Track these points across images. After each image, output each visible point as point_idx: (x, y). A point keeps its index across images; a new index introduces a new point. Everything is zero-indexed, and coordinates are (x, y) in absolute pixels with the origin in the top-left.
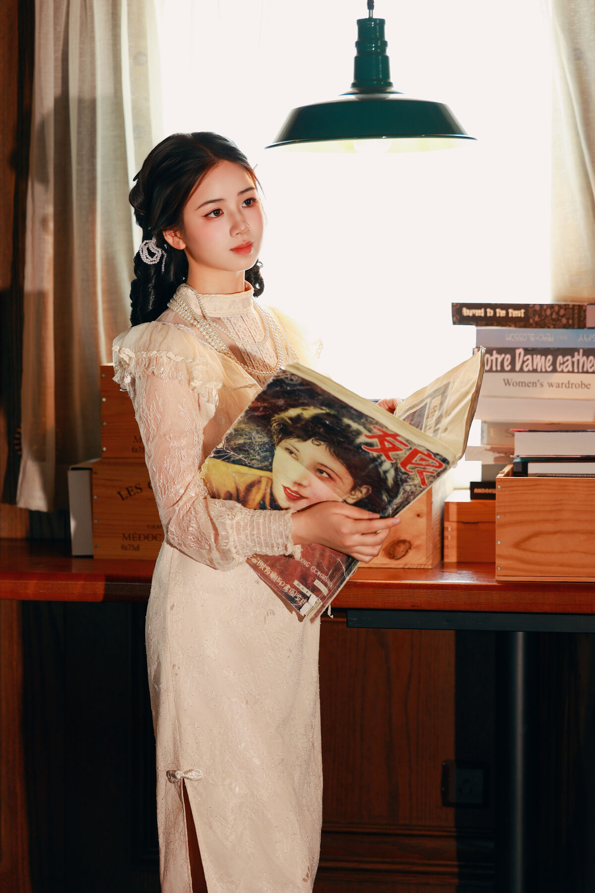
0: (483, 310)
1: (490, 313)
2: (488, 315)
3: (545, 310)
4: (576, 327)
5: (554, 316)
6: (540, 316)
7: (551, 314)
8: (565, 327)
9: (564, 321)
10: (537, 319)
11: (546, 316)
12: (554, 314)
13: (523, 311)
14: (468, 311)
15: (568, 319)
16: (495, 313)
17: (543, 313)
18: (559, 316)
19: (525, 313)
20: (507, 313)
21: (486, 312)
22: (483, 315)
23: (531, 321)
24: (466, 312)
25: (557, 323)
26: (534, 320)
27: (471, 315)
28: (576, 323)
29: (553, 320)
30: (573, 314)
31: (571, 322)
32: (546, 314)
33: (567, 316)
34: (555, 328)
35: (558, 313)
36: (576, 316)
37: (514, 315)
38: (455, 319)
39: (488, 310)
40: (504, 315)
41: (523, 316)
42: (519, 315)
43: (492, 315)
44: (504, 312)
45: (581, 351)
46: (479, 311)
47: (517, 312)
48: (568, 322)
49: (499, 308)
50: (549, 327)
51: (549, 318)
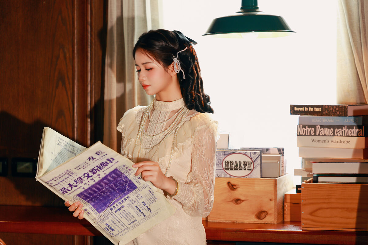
0: (303, 108)
1: (306, 109)
2: (306, 110)
3: (330, 108)
4: (343, 115)
5: (334, 111)
6: (328, 111)
7: (333, 110)
8: (338, 116)
9: (338, 113)
10: (326, 112)
11: (331, 111)
12: (334, 110)
13: (320, 108)
14: (297, 108)
15: (340, 112)
16: (308, 109)
17: (329, 110)
18: (336, 111)
19: (321, 109)
20: (314, 109)
21: (304, 109)
22: (303, 110)
23: (324, 113)
24: (296, 109)
25: (335, 114)
26: (325, 112)
27: (298, 110)
28: (343, 114)
29: (333, 112)
30: (342, 110)
31: (341, 113)
32: (330, 110)
33: (339, 111)
34: (334, 116)
35: (335, 109)
36: (343, 111)
37: (317, 110)
38: (291, 112)
39: (306, 108)
40: (312, 110)
41: (320, 111)
42: (319, 110)
43: (307, 110)
44: (312, 109)
45: (346, 126)
46: (302, 108)
47: (318, 109)
48: (340, 114)
49: (310, 107)
50: (332, 116)
51: (332, 112)
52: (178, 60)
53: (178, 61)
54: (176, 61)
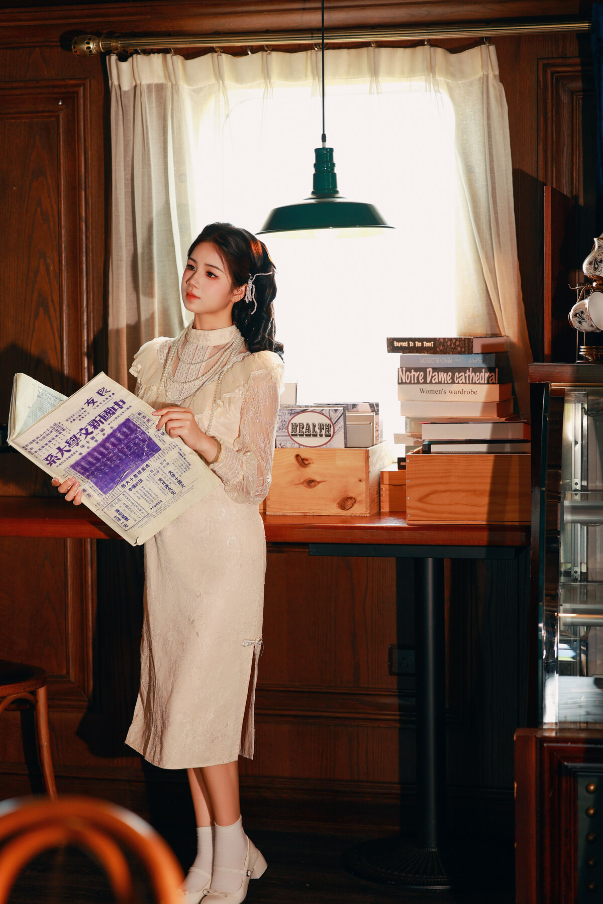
0: (407, 342)
1: (412, 344)
3: (447, 342)
4: (467, 353)
5: (452, 346)
6: (443, 346)
7: (451, 345)
8: (460, 353)
9: (459, 349)
10: (441, 348)
11: (448, 346)
12: (452, 344)
13: (432, 343)
14: (398, 343)
15: (461, 348)
16: (415, 344)
17: (445, 344)
18: (456, 346)
19: (434, 344)
20: (423, 344)
21: (409, 344)
22: (407, 346)
23: (438, 349)
24: (396, 344)
25: (454, 350)
27: (399, 346)
28: (467, 350)
29: (452, 348)
30: (465, 344)
31: (463, 350)
32: (447, 344)
33: (461, 346)
34: (453, 354)
35: (455, 344)
36: (466, 345)
37: (427, 346)
38: (389, 348)
39: (410, 342)
40: (421, 345)
41: (432, 346)
42: (430, 345)
43: (413, 346)
44: (421, 343)
45: (472, 369)
46: (405, 343)
47: (428, 343)
48: (461, 350)
49: (417, 341)
50: (449, 354)
51: (449, 347)
52: (254, 285)
53: (254, 287)
54: (250, 283)
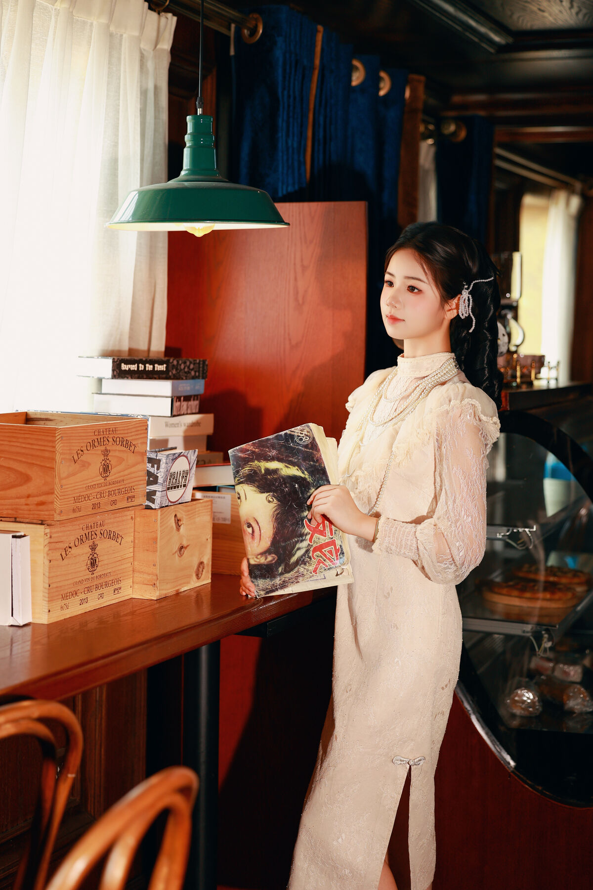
0: (136, 365)
1: (141, 367)
2: (140, 369)
3: (180, 365)
4: (201, 378)
5: (186, 370)
6: (177, 369)
7: (184, 368)
8: (194, 378)
9: (193, 373)
10: (174, 372)
11: (181, 370)
12: (186, 368)
13: (165, 365)
14: (125, 366)
15: (195, 372)
16: (145, 367)
17: (179, 367)
18: (190, 369)
19: (166, 367)
20: (154, 367)
21: (138, 367)
22: (136, 369)
23: (170, 374)
24: (124, 367)
25: (188, 375)
26: (172, 373)
27: (127, 369)
28: (201, 375)
29: (186, 372)
30: (199, 367)
31: (197, 374)
32: (180, 368)
33: (195, 370)
34: (186, 379)
35: (189, 367)
36: (201, 369)
37: (159, 369)
38: (115, 372)
39: (140, 365)
40: (152, 369)
41: (165, 369)
42: (162, 370)
43: (143, 369)
44: (152, 366)
45: (182, 398)
46: (134, 366)
47: (160, 366)
48: (195, 374)
49: (157, 363)
50: (182, 379)
51: (183, 371)
